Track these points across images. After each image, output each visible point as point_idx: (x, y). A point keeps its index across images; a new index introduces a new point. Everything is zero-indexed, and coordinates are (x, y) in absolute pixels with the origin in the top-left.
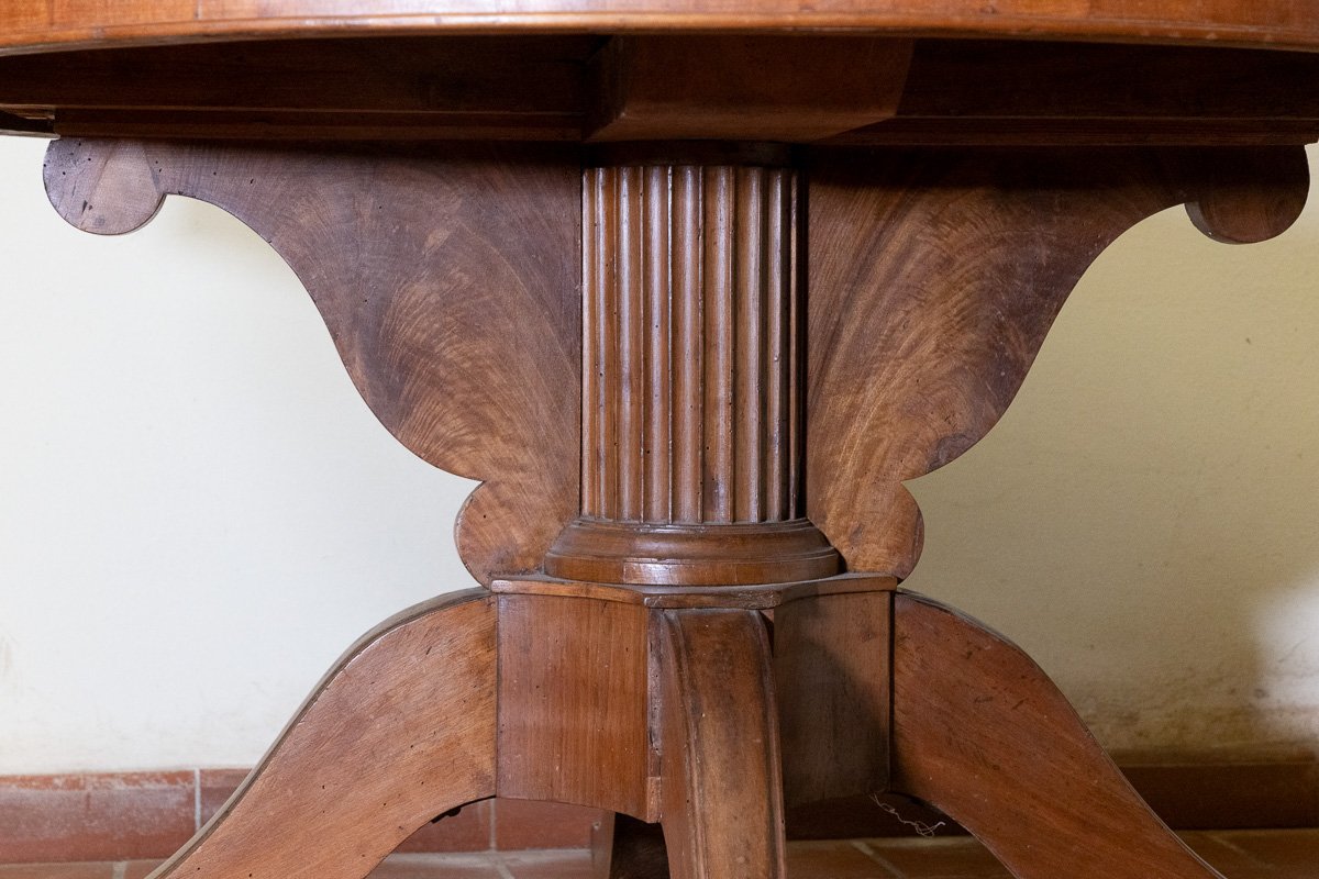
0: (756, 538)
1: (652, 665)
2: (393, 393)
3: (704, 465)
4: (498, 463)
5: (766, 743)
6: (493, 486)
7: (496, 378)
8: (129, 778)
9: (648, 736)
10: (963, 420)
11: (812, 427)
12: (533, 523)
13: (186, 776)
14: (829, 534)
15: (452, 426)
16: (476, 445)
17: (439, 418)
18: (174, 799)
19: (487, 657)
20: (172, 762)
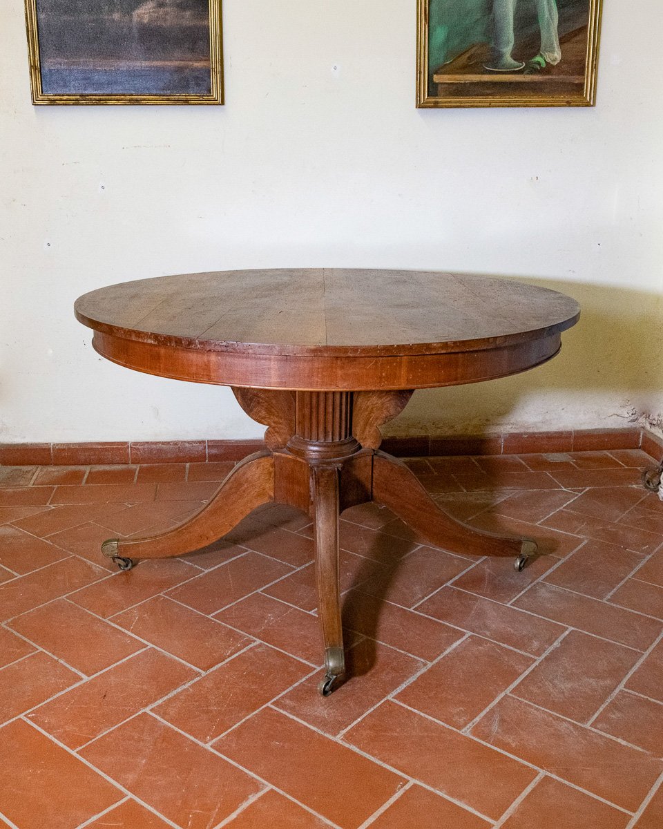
0: (338, 445)
1: (311, 480)
2: (249, 406)
3: (325, 428)
4: (274, 422)
5: (336, 510)
6: (274, 428)
7: (274, 402)
8: (189, 442)
9: (310, 496)
10: (392, 411)
11: (354, 414)
12: (284, 436)
13: (204, 442)
14: (357, 439)
15: (263, 413)
16: (269, 418)
17: (260, 411)
18: (201, 448)
19: (271, 469)
20: (200, 438)
